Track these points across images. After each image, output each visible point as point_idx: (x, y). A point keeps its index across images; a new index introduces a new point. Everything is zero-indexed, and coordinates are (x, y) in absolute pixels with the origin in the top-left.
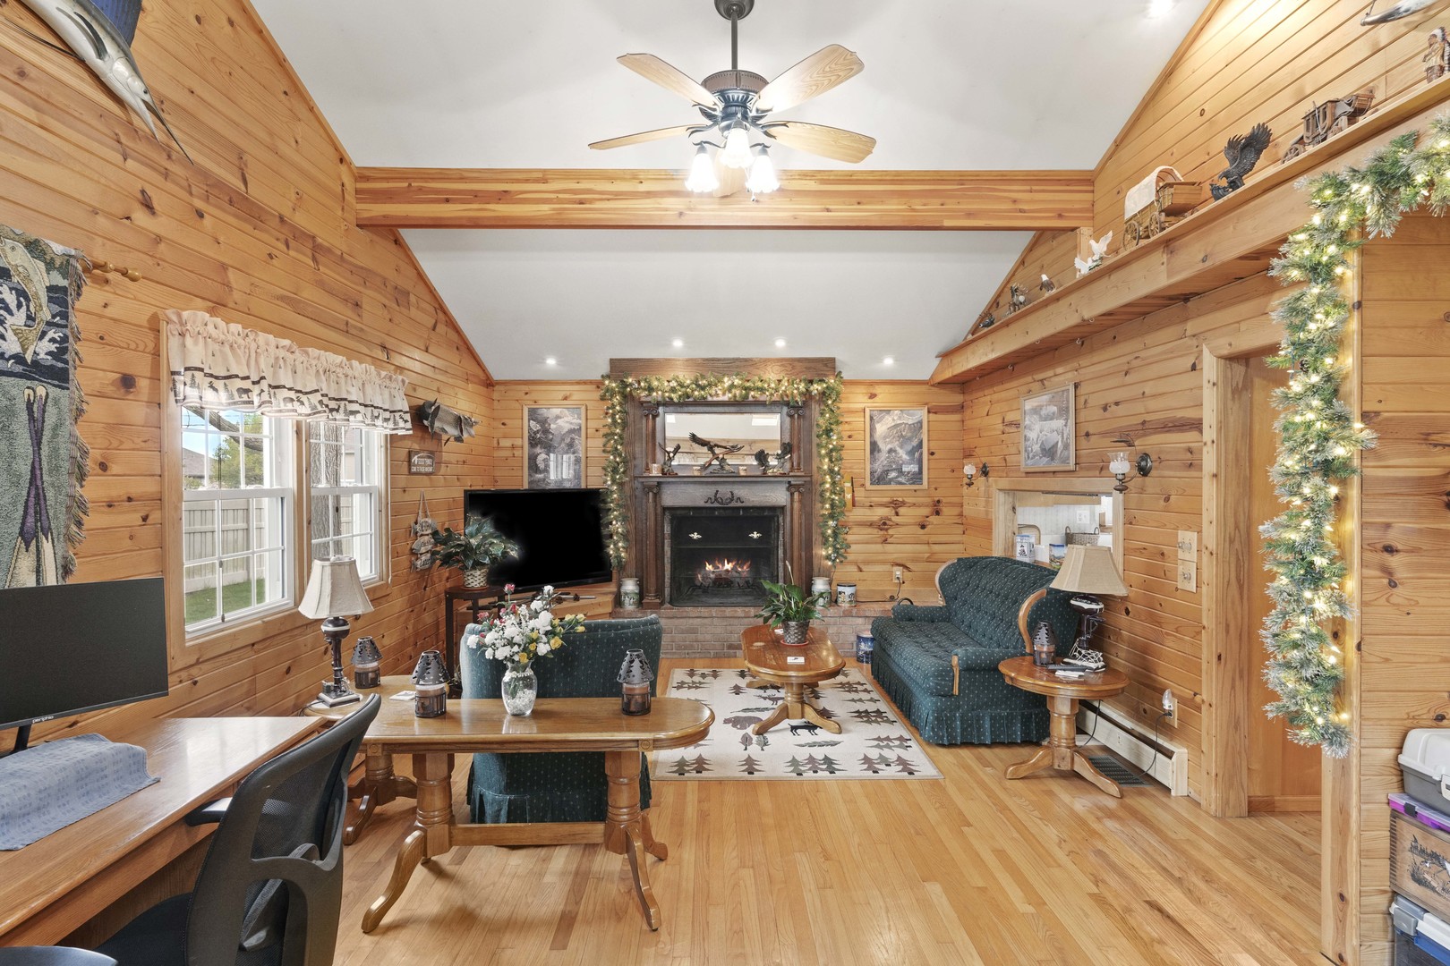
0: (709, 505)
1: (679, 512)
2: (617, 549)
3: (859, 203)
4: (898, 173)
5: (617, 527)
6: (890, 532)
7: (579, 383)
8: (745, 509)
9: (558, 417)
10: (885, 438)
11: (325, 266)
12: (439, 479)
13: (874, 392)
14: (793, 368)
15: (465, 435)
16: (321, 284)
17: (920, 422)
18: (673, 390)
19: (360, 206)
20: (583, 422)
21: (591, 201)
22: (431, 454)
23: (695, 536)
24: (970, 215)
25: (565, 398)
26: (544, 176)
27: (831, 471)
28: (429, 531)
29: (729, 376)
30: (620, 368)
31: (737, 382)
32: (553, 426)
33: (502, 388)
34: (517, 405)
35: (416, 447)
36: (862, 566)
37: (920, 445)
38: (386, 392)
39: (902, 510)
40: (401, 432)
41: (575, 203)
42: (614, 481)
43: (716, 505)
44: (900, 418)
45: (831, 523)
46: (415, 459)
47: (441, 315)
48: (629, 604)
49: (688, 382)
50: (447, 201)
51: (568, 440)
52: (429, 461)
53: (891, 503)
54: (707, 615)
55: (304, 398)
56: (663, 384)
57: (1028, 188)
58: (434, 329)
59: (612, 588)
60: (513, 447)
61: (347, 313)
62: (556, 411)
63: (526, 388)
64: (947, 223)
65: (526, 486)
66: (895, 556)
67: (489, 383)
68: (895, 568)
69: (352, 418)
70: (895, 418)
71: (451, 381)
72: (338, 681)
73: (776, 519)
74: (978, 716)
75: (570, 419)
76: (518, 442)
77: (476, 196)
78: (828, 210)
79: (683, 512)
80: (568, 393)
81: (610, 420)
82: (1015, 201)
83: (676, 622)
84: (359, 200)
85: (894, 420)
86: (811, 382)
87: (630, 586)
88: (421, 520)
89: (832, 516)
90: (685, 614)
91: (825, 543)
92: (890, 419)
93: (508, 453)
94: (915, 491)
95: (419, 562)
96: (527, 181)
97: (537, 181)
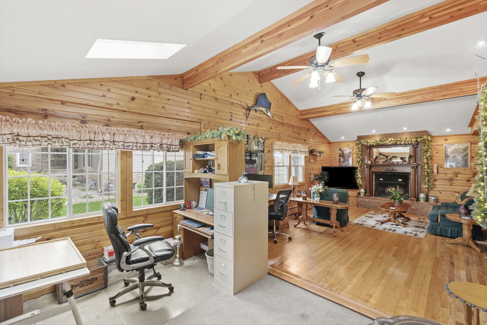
0: (385, 171)
1: (377, 173)
2: (359, 181)
3: (407, 99)
5: (360, 176)
6: (454, 182)
7: (351, 142)
8: (397, 173)
9: (346, 150)
10: (451, 153)
11: (294, 129)
12: (316, 164)
13: (447, 139)
14: (412, 134)
15: (321, 155)
16: (293, 132)
17: (468, 147)
18: (374, 142)
19: (300, 117)
20: (352, 151)
21: (341, 109)
22: (314, 159)
23: (381, 179)
24: (444, 96)
25: (348, 145)
26: (332, 106)
27: (428, 163)
28: (313, 174)
29: (390, 138)
30: (360, 138)
31: (393, 139)
32: (344, 152)
33: (333, 144)
34: (336, 147)
35: (311, 158)
36: (441, 192)
37: (467, 155)
38: (304, 148)
39: (459, 176)
40: (307, 155)
41: (338, 110)
42: (359, 165)
43: (388, 171)
44: (458, 146)
45: (427, 178)
46: (311, 160)
47: (317, 131)
48: (362, 195)
49: (378, 140)
50: (314, 113)
51: (348, 155)
52: (314, 160)
53: (454, 173)
54: (383, 200)
55: (290, 151)
56: (371, 142)
57: (466, 85)
58: (315, 134)
59: (358, 191)
60: (335, 157)
61: (298, 136)
62: (346, 149)
63: (338, 144)
64: (435, 99)
65: (338, 166)
66: (456, 189)
67: (330, 143)
68: (455, 194)
69: (298, 154)
70: (456, 146)
71: (319, 144)
72: (294, 195)
73: (408, 176)
74: (446, 229)
75: (349, 150)
76: (336, 156)
77: (320, 112)
78: (398, 102)
79: (379, 173)
80: (348, 144)
81: (358, 150)
82: (461, 89)
83: (375, 200)
84: (300, 116)
85: (455, 147)
86: (417, 138)
87: (362, 190)
88: (311, 172)
89: (427, 176)
90: (377, 199)
91: (425, 184)
92: (454, 147)
93: (334, 158)
94: (465, 169)
95: (311, 180)
96: (329, 107)
97: (330, 107)
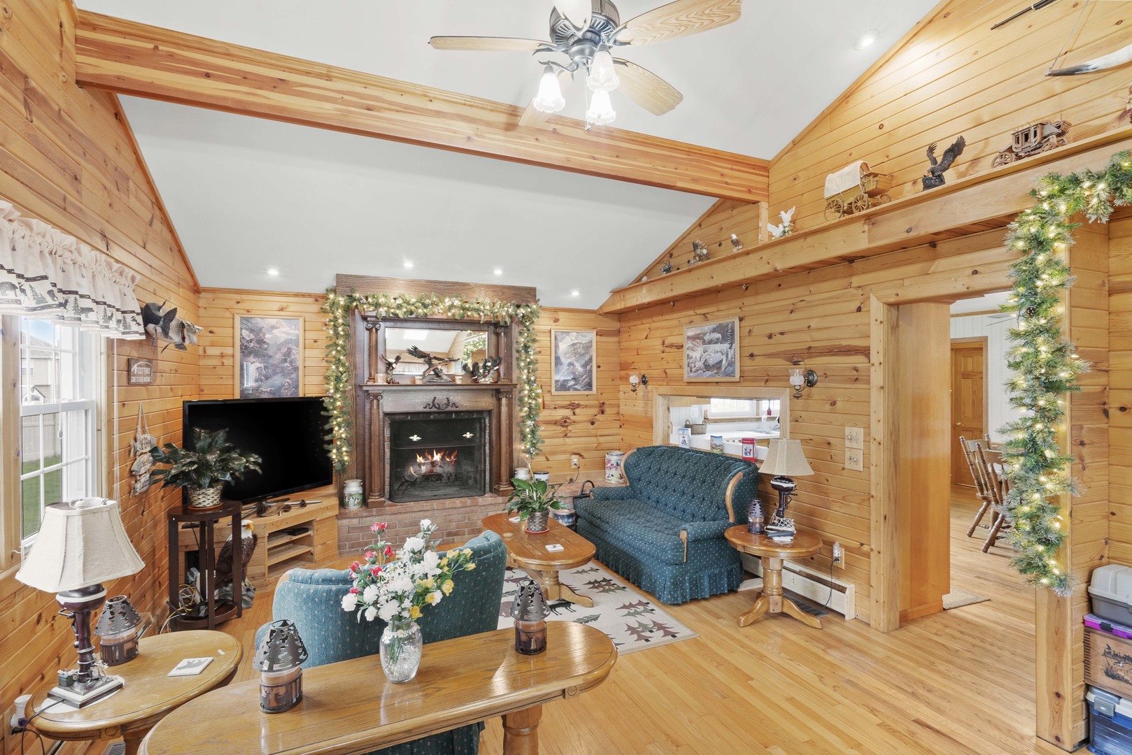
0: (427, 410)
1: (397, 417)
2: (340, 452)
3: (617, 157)
4: (647, 137)
5: (340, 432)
6: (570, 428)
7: (296, 295)
8: (457, 413)
9: (273, 327)
10: (566, 354)
11: (40, 119)
12: (154, 389)
13: (557, 317)
14: (503, 294)
15: (187, 343)
16: (34, 141)
17: (591, 342)
18: (399, 307)
19: (80, 58)
20: (301, 333)
21: (379, 109)
22: (150, 362)
23: (415, 438)
24: (695, 180)
25: (282, 310)
26: (328, 74)
27: (529, 382)
28: (149, 449)
29: (451, 297)
30: (345, 284)
31: (457, 303)
32: (268, 336)
33: (210, 295)
34: (228, 314)
35: (135, 354)
36: (548, 457)
37: (591, 360)
39: (577, 411)
40: (129, 337)
41: (361, 107)
42: (337, 390)
43: (434, 409)
44: (576, 339)
45: (529, 423)
46: (135, 368)
47: (157, 212)
48: (353, 504)
49: (413, 300)
51: (284, 350)
52: (147, 370)
53: (570, 405)
54: (429, 508)
57: (730, 166)
58: (151, 225)
59: (331, 489)
60: (222, 356)
61: (65, 185)
62: (273, 321)
63: (238, 297)
64: (679, 184)
65: (237, 396)
66: (574, 447)
67: (196, 290)
68: (573, 456)
69: (83, 316)
70: (573, 339)
71: (165, 283)
73: (483, 421)
74: (700, 576)
75: (286, 329)
76: (229, 351)
77: (245, 78)
78: (594, 158)
79: (401, 417)
80: (285, 305)
81: (331, 332)
82: (722, 175)
83: (400, 517)
84: (80, 51)
85: (572, 340)
86: (518, 306)
87: (354, 487)
88: (140, 436)
89: (529, 417)
90: (408, 509)
91: (524, 438)
92: (569, 339)
93: (216, 362)
94: (587, 395)
95: (138, 486)
96: (308, 73)
97: (320, 76)
